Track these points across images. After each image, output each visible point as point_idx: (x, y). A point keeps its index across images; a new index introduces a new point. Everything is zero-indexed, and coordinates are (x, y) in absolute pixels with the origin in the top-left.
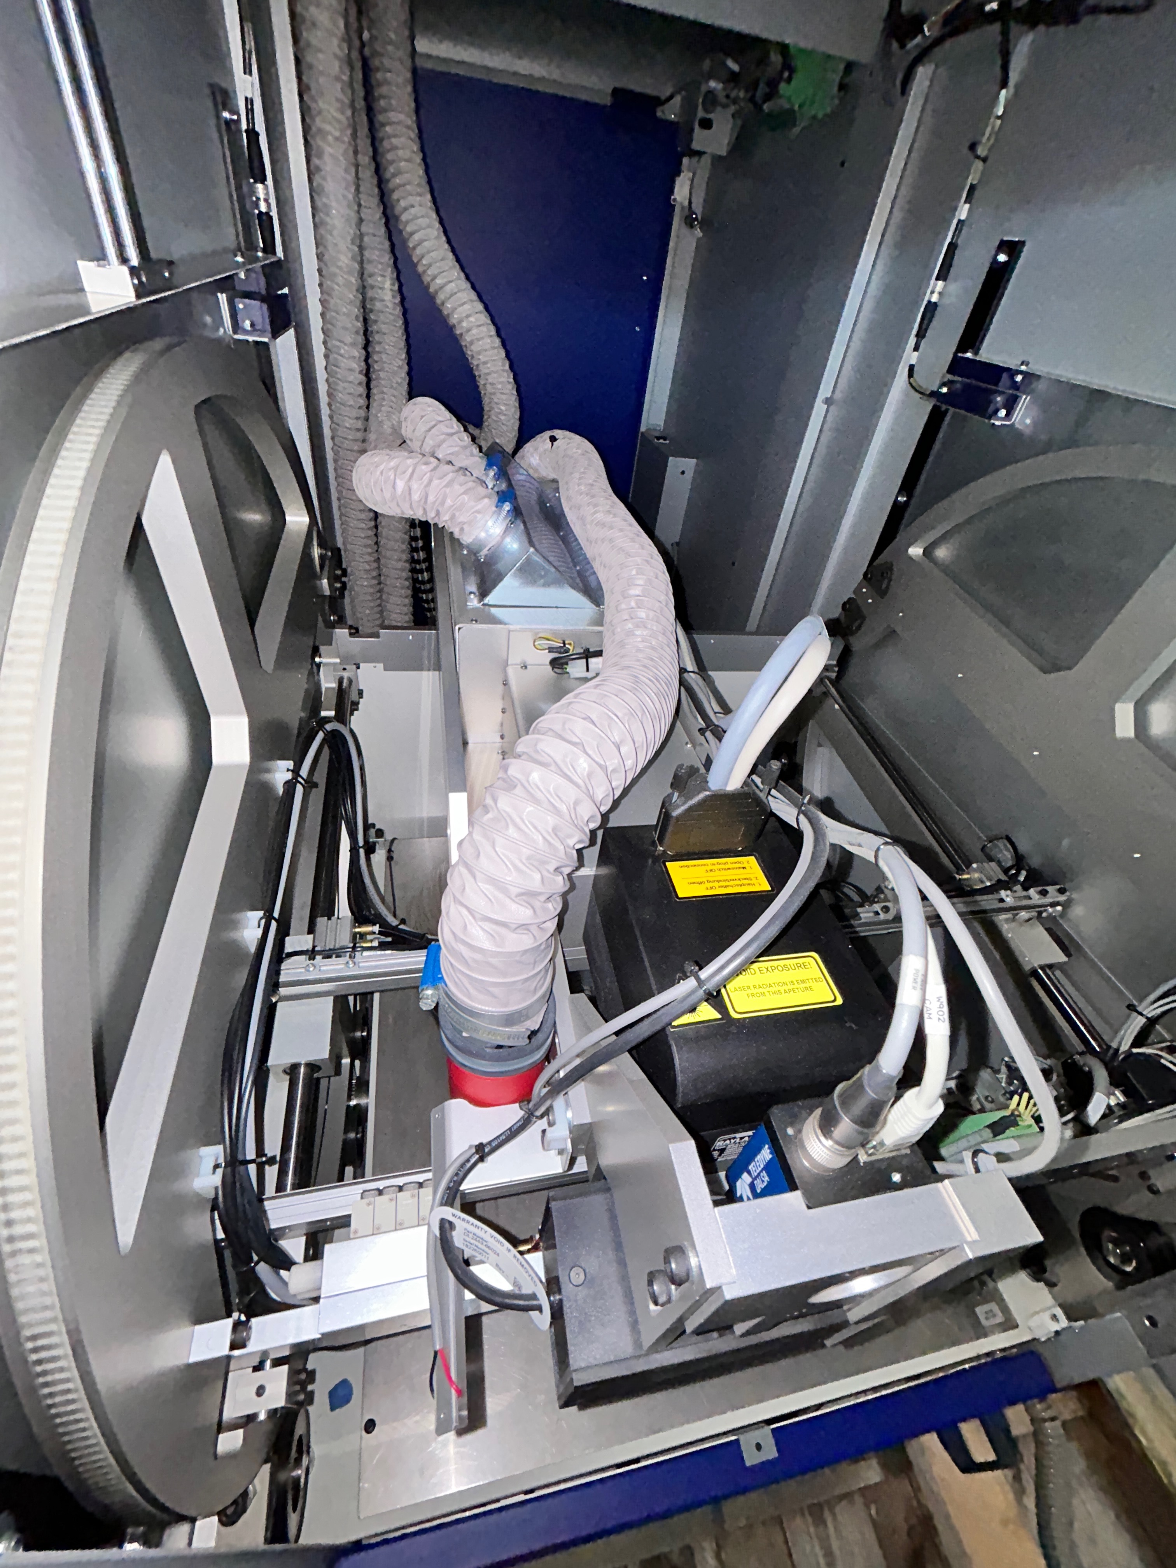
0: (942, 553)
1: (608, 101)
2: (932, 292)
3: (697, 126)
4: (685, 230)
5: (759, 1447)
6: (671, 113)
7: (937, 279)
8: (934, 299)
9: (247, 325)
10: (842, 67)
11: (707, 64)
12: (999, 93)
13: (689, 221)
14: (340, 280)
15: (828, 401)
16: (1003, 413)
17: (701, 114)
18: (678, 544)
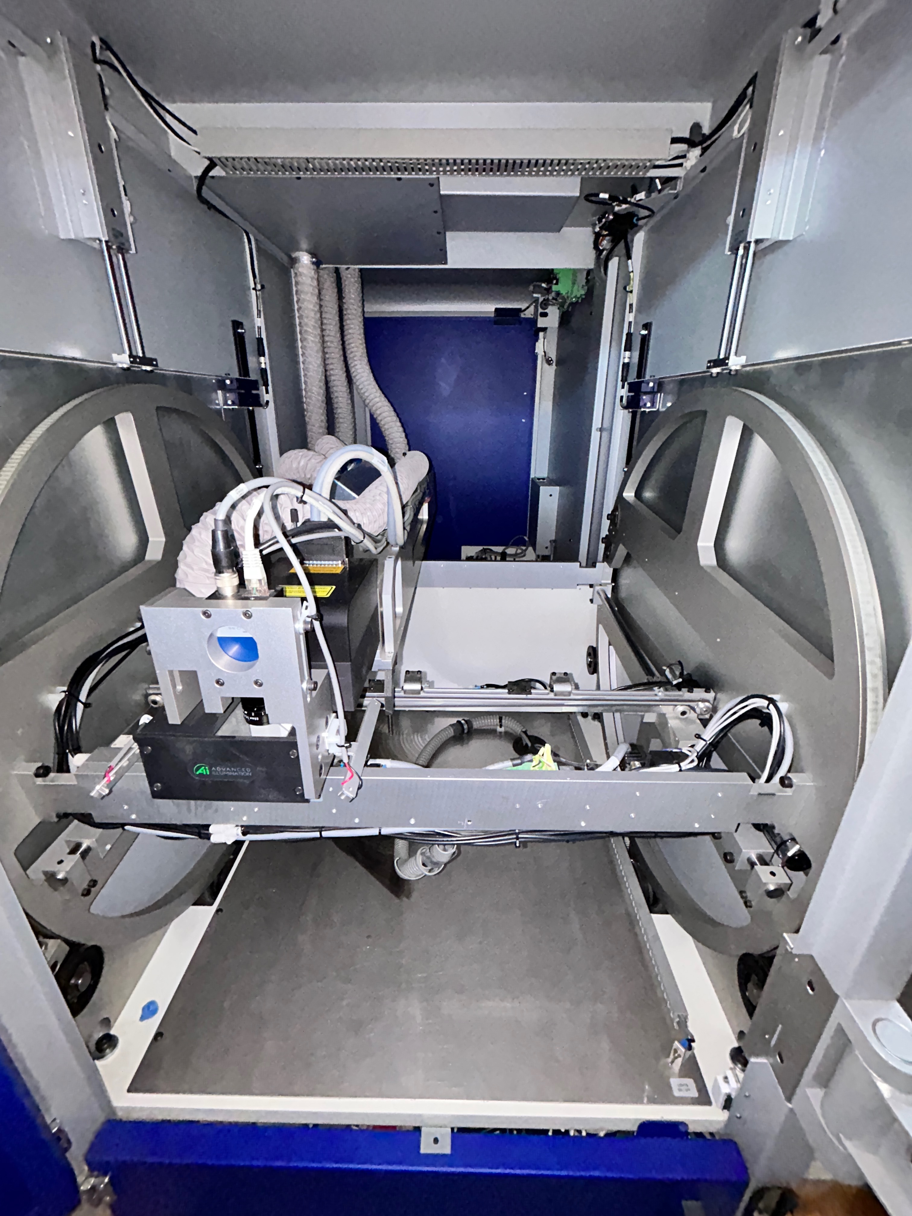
0: (648, 494)
1: (493, 315)
2: (624, 358)
3: (539, 316)
4: (546, 366)
5: (436, 1141)
6: (529, 314)
7: (625, 350)
8: (626, 361)
9: (230, 402)
10: (585, 273)
11: (531, 288)
12: (627, 263)
13: (549, 362)
14: (313, 398)
15: (601, 430)
16: (649, 405)
17: (540, 310)
18: (555, 541)
